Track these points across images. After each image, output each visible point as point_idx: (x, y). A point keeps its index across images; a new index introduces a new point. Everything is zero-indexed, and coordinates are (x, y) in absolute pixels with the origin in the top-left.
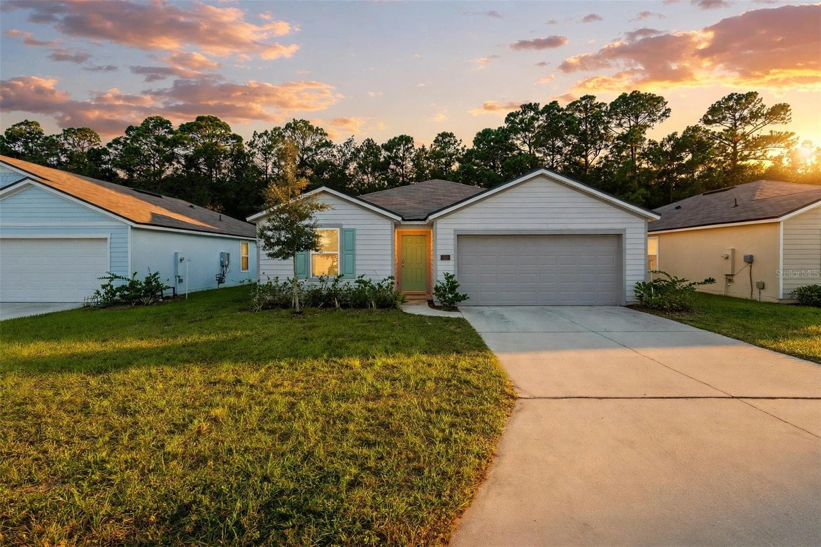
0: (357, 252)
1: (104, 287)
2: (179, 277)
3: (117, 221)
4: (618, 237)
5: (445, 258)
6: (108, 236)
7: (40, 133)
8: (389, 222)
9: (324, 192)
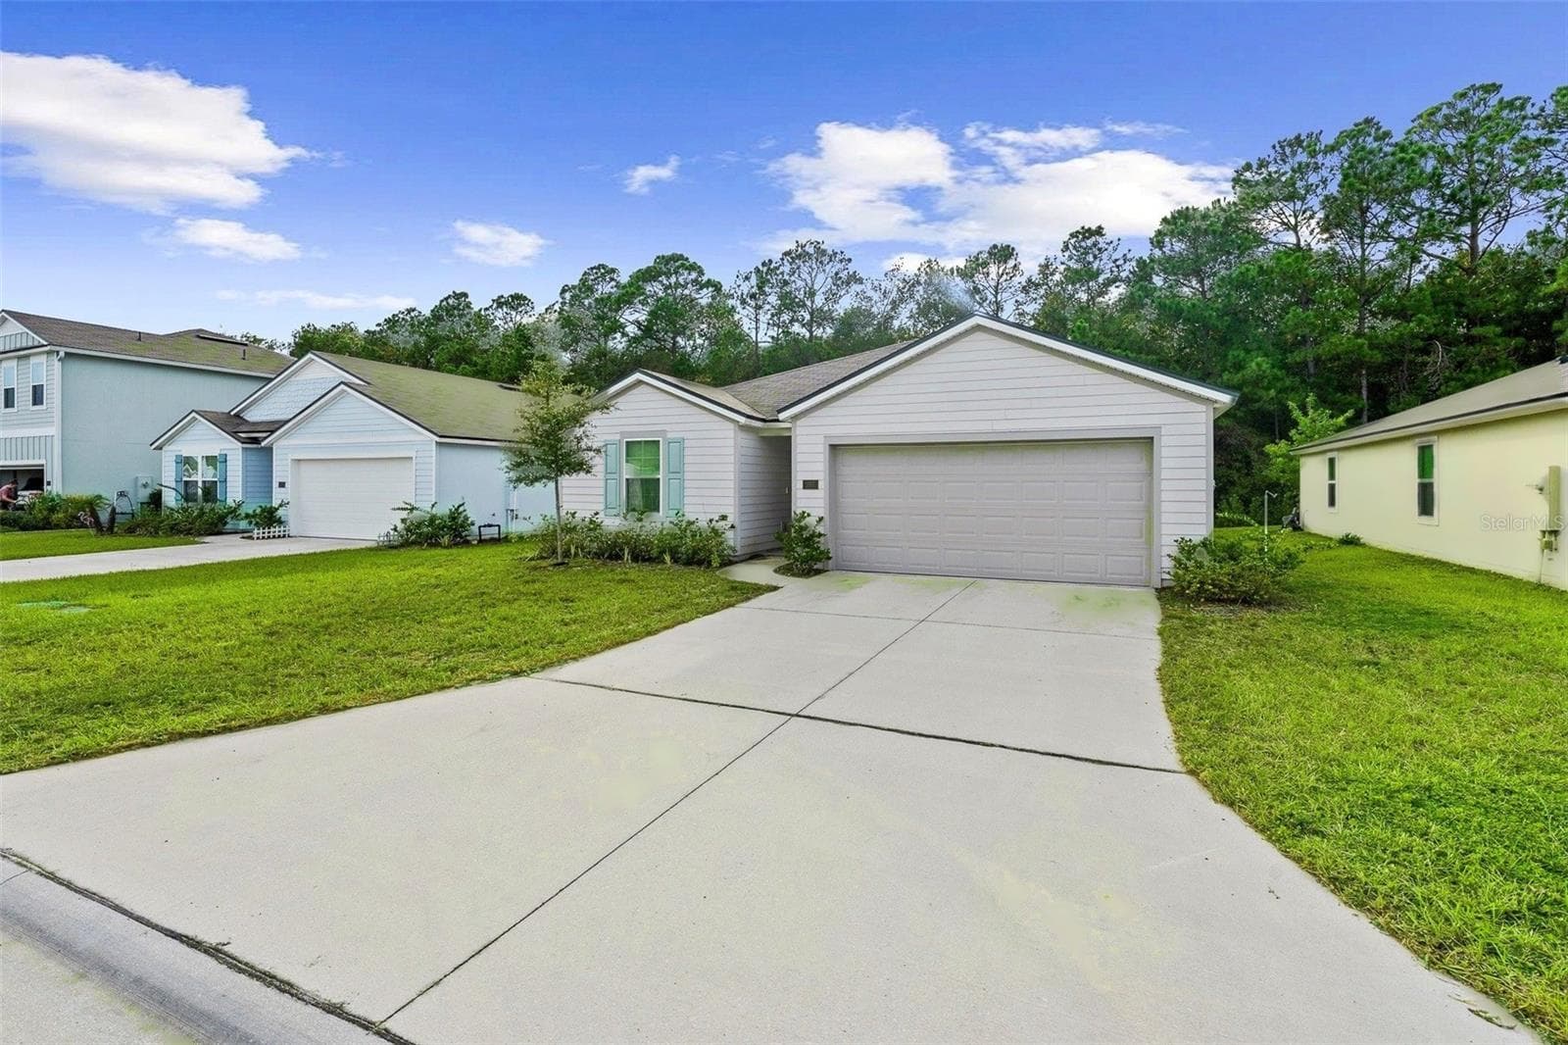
0: (687, 476)
1: (403, 521)
2: (512, 511)
3: (420, 433)
4: (1146, 443)
5: (812, 485)
6: (413, 454)
7: (468, 305)
8: (731, 426)
9: (640, 382)
